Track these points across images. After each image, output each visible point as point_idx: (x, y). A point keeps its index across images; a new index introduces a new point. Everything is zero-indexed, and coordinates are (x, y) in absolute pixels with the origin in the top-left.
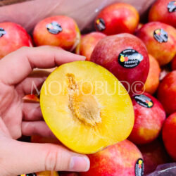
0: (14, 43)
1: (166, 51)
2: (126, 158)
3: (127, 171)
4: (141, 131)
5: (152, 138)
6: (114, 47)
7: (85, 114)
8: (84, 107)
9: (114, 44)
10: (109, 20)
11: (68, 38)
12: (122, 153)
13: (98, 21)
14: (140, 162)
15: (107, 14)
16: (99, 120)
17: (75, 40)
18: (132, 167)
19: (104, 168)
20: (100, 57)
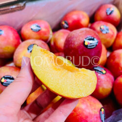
0: (9, 39)
1: (108, 39)
2: (93, 107)
3: (95, 116)
4: (101, 90)
5: (107, 94)
6: (80, 36)
9: (80, 34)
10: (70, 21)
11: (45, 34)
12: (91, 105)
13: (63, 23)
14: (103, 110)
17: (49, 35)
18: (98, 113)
19: (80, 116)
20: (71, 43)
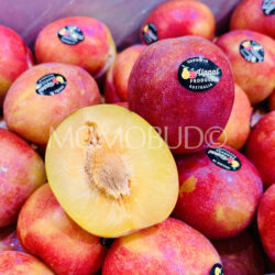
1: (260, 78)
6: (171, 53)
7: (106, 180)
8: (105, 171)
11: (95, 53)
15: (161, 15)
16: (125, 191)
17: (105, 57)
20: (145, 73)
